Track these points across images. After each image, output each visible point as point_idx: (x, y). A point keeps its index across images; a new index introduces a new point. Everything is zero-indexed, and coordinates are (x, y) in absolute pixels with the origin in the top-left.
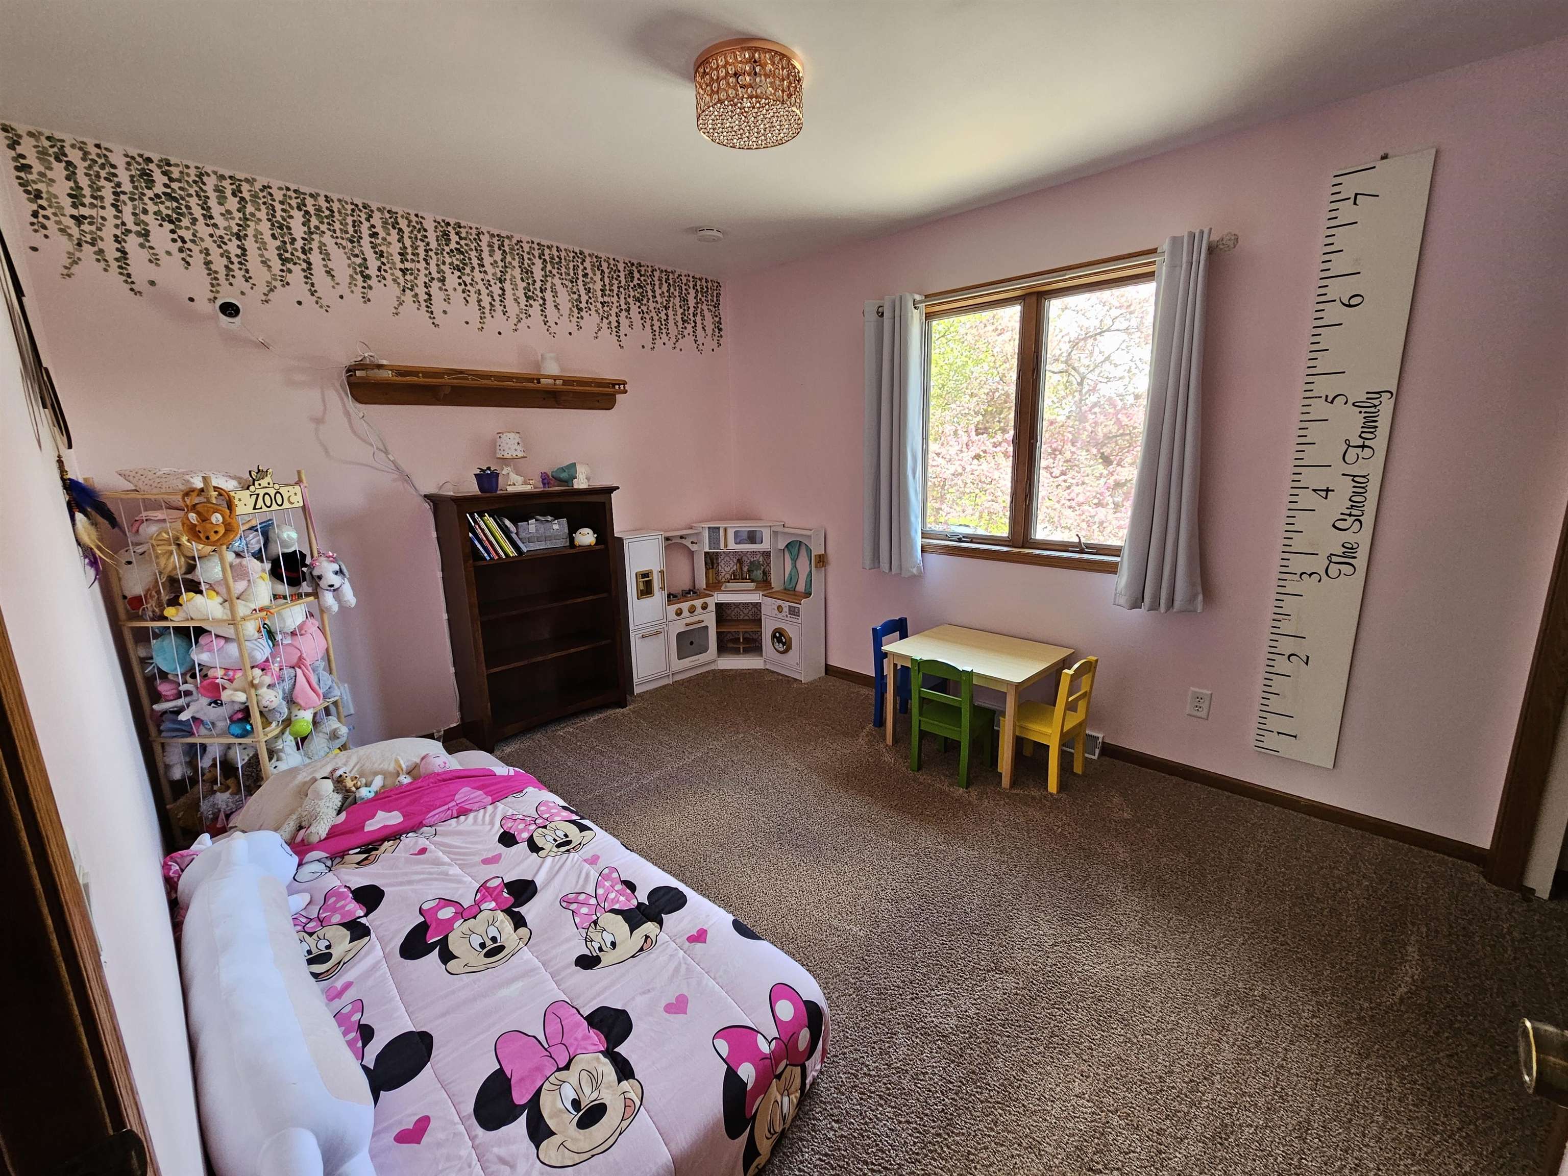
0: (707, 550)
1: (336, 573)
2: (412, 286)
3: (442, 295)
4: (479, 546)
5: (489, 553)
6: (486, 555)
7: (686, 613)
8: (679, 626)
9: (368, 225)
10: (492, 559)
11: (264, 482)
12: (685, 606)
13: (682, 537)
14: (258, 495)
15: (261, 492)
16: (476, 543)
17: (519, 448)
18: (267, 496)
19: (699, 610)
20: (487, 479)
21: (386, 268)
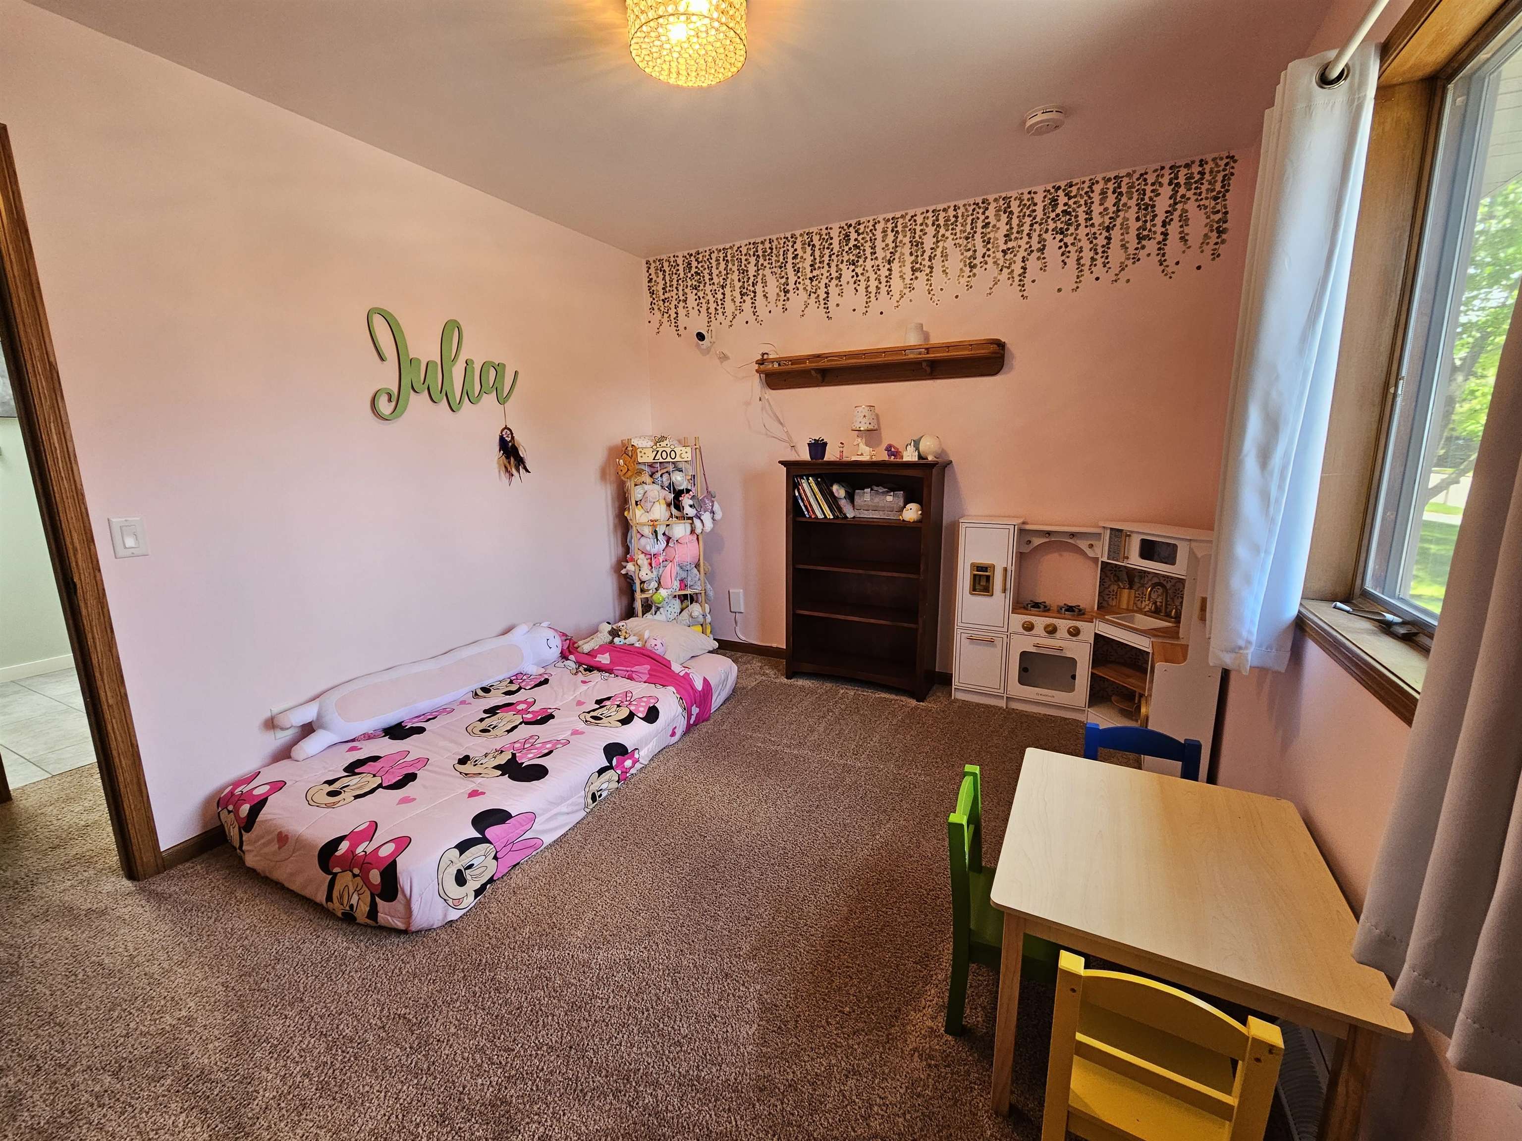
0: (1105, 559)
1: (691, 506)
2: (816, 290)
3: (838, 290)
4: (802, 504)
5: (808, 512)
6: (806, 513)
7: (1039, 629)
8: (1026, 643)
9: (792, 250)
10: (810, 517)
11: (663, 444)
12: (1040, 622)
13: (1073, 535)
14: (658, 451)
15: (661, 450)
16: (800, 501)
18: (664, 452)
19: (1062, 632)
20: (817, 447)
21: (800, 280)
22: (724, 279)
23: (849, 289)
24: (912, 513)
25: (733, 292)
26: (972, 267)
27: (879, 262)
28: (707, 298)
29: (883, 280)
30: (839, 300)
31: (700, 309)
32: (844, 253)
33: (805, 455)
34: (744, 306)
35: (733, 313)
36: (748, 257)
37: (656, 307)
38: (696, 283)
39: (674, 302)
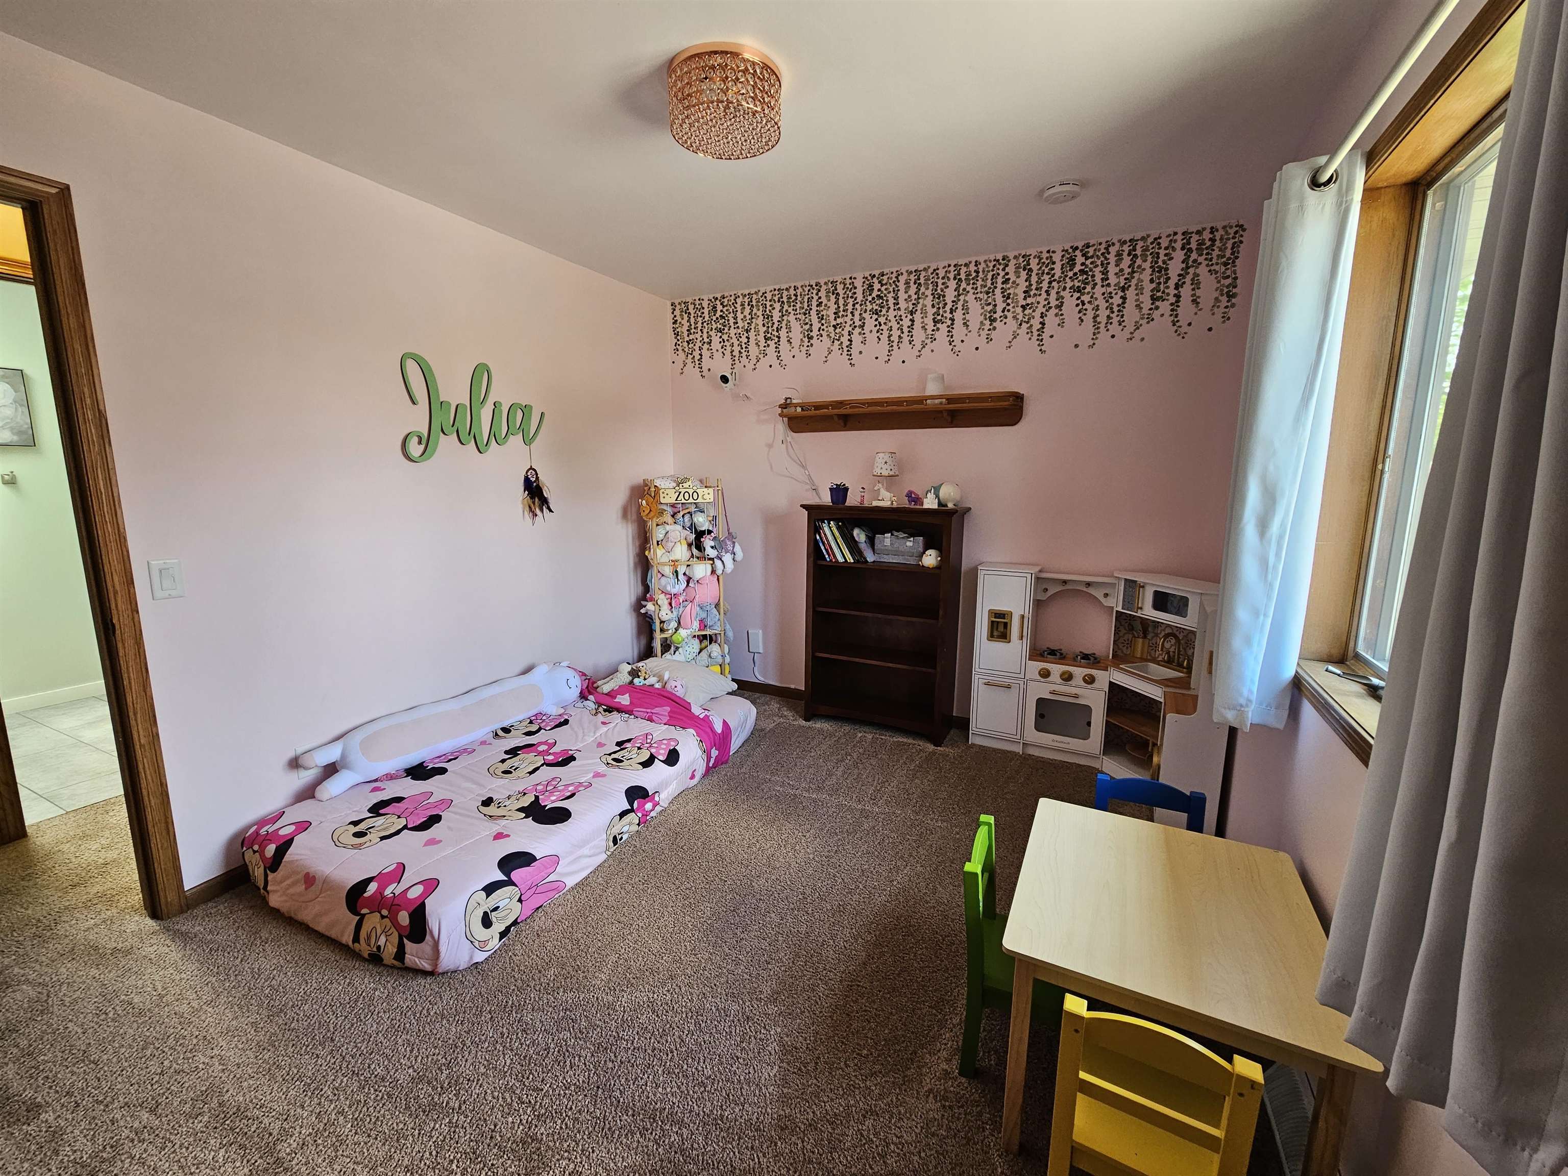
0: (1120, 609)
3: (861, 338)
4: (822, 548)
5: (829, 555)
6: (827, 556)
7: (1055, 677)
8: (1043, 690)
10: (831, 560)
11: (685, 485)
12: (1056, 669)
13: (1088, 584)
14: (680, 492)
15: (683, 491)
16: (821, 545)
17: (885, 466)
18: (686, 494)
19: (1078, 680)
20: (839, 492)
22: (748, 323)
23: (872, 337)
24: (930, 559)
25: (757, 336)
26: (993, 320)
27: (902, 312)
28: (732, 341)
29: (906, 330)
30: (862, 347)
31: (725, 352)
32: (867, 302)
33: (826, 499)
34: (768, 350)
35: (757, 356)
36: (772, 303)
37: (680, 348)
38: (720, 326)
39: (699, 344)
